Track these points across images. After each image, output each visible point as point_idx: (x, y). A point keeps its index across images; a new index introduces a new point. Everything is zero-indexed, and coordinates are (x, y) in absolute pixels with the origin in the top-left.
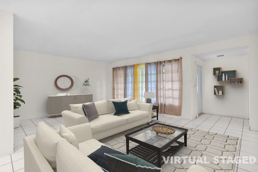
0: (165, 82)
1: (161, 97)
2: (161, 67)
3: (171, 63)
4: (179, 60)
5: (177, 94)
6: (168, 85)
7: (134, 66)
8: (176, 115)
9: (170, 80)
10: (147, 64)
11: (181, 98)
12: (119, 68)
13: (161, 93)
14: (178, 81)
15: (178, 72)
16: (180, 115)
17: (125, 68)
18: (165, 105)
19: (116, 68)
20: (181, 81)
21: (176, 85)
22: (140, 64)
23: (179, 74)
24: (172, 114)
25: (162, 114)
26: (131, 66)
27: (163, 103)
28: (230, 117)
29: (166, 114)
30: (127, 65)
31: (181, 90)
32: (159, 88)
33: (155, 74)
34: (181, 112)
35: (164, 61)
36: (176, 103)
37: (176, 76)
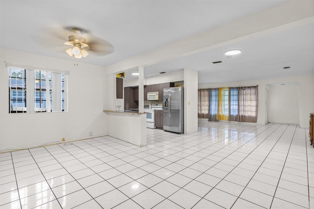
0: (245, 101)
1: (241, 111)
2: (242, 91)
3: (250, 89)
4: (256, 87)
5: (254, 109)
6: (248, 103)
7: (218, 89)
8: (253, 122)
9: (249, 99)
10: (230, 89)
11: (257, 111)
12: (204, 90)
13: (242, 108)
14: (255, 100)
15: (255, 94)
16: (256, 122)
17: (210, 90)
18: (245, 116)
19: (201, 89)
20: (257, 100)
21: (254, 103)
22: (224, 88)
23: (256, 96)
24: (250, 122)
25: (242, 122)
26: (215, 89)
27: (243, 115)
28: (288, 124)
29: (245, 122)
30: (211, 88)
31: (257, 106)
32: (240, 105)
33: (236, 95)
34: (257, 120)
35: (245, 87)
36: (254, 114)
37: (253, 97)
